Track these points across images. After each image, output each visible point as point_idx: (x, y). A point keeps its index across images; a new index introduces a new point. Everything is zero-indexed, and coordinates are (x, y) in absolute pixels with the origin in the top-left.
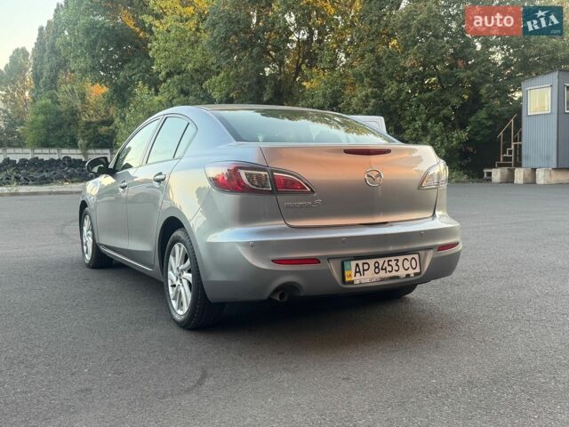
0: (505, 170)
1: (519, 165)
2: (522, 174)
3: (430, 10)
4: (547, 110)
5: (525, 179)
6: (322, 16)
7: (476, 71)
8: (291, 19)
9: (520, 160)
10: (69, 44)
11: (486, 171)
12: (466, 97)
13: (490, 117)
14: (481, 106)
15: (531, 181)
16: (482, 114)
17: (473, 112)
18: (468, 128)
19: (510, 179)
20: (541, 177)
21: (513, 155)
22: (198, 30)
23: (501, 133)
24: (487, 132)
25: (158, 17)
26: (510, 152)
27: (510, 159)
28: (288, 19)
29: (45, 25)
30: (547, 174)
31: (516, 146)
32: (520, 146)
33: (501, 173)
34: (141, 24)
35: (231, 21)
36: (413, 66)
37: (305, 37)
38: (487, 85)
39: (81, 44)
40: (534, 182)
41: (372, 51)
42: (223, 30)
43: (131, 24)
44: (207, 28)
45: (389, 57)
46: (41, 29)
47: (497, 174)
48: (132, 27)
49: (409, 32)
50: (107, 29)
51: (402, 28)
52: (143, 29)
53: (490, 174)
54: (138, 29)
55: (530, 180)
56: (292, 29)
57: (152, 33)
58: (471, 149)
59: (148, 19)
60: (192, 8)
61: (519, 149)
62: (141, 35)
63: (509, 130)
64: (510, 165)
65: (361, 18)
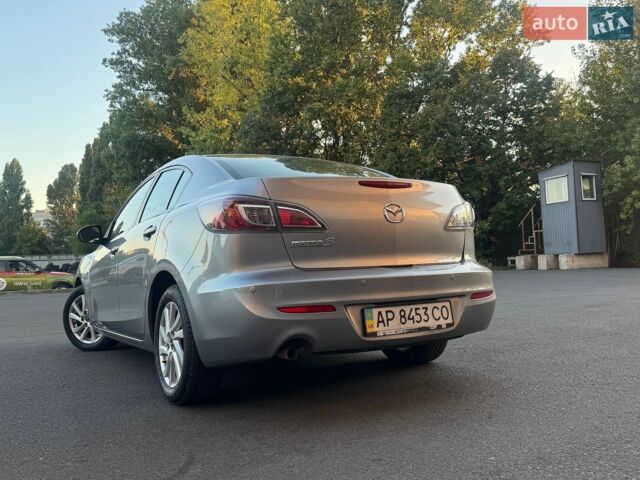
0: (529, 257)
1: (541, 252)
2: (545, 260)
3: (447, 110)
4: (565, 198)
5: (548, 265)
6: (347, 122)
7: (494, 165)
8: (317, 125)
9: (542, 247)
10: (112, 157)
11: (509, 259)
12: (486, 190)
13: (510, 207)
14: (501, 197)
15: (555, 266)
16: (502, 205)
17: (493, 204)
18: (490, 219)
19: (534, 266)
20: (565, 262)
21: (534, 243)
22: (232, 139)
23: (522, 222)
24: (508, 222)
25: (194, 129)
26: (532, 240)
27: (532, 246)
28: (315, 125)
29: (92, 143)
30: (570, 260)
31: (536, 234)
32: (541, 233)
33: (525, 260)
34: (178, 136)
35: (261, 128)
36: (433, 162)
37: (332, 142)
38: (506, 177)
39: (123, 156)
40: (557, 268)
41: (395, 150)
42: (254, 137)
43: (170, 137)
44: (241, 136)
45: (410, 155)
46: (88, 146)
47: (521, 261)
48: (170, 139)
49: (428, 129)
50: (147, 141)
51: (421, 127)
52: (182, 140)
53: (513, 262)
54: (177, 142)
55: (553, 266)
56: (319, 134)
57: (189, 143)
58: (493, 239)
59: (185, 131)
60: (226, 120)
61: (540, 236)
62: (180, 147)
63: (529, 219)
64: (532, 252)
65: (383, 121)
